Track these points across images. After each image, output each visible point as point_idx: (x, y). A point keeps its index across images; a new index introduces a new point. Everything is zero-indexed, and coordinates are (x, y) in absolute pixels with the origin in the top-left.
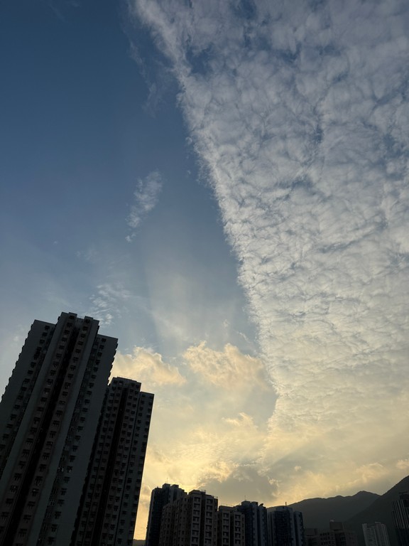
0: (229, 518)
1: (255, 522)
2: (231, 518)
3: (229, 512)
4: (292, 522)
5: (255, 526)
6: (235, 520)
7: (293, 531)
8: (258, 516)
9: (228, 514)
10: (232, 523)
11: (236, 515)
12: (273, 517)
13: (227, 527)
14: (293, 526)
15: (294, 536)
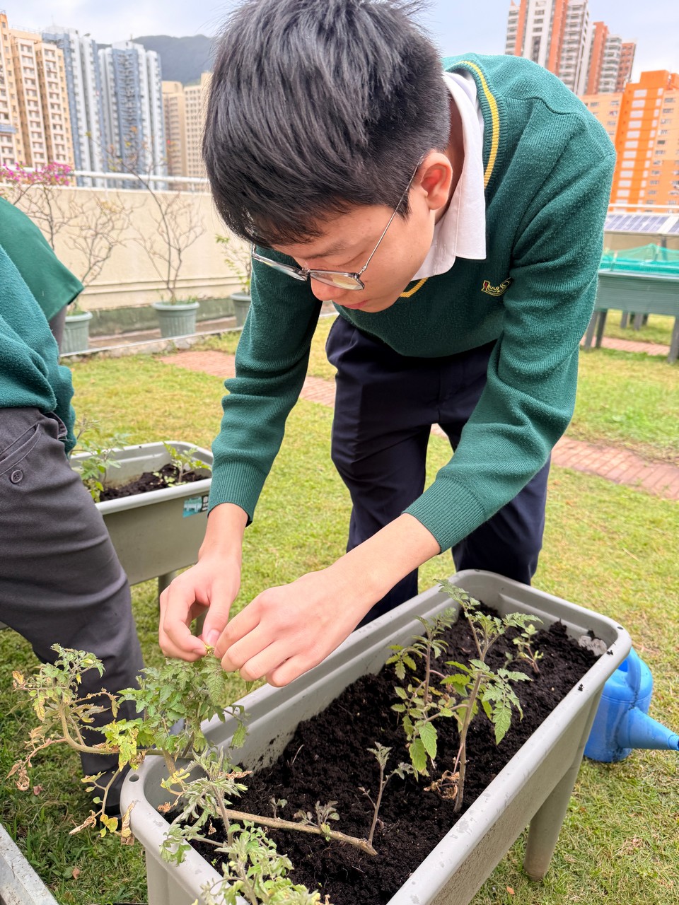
0: (33, 55)
1: (77, 64)
2: (37, 54)
3: (30, 43)
4: (143, 69)
5: (78, 72)
6: (44, 58)
7: (144, 85)
8: (82, 55)
9: (29, 48)
10: (39, 64)
11: (47, 51)
12: (109, 60)
13: (32, 70)
14: (144, 77)
15: (145, 92)
